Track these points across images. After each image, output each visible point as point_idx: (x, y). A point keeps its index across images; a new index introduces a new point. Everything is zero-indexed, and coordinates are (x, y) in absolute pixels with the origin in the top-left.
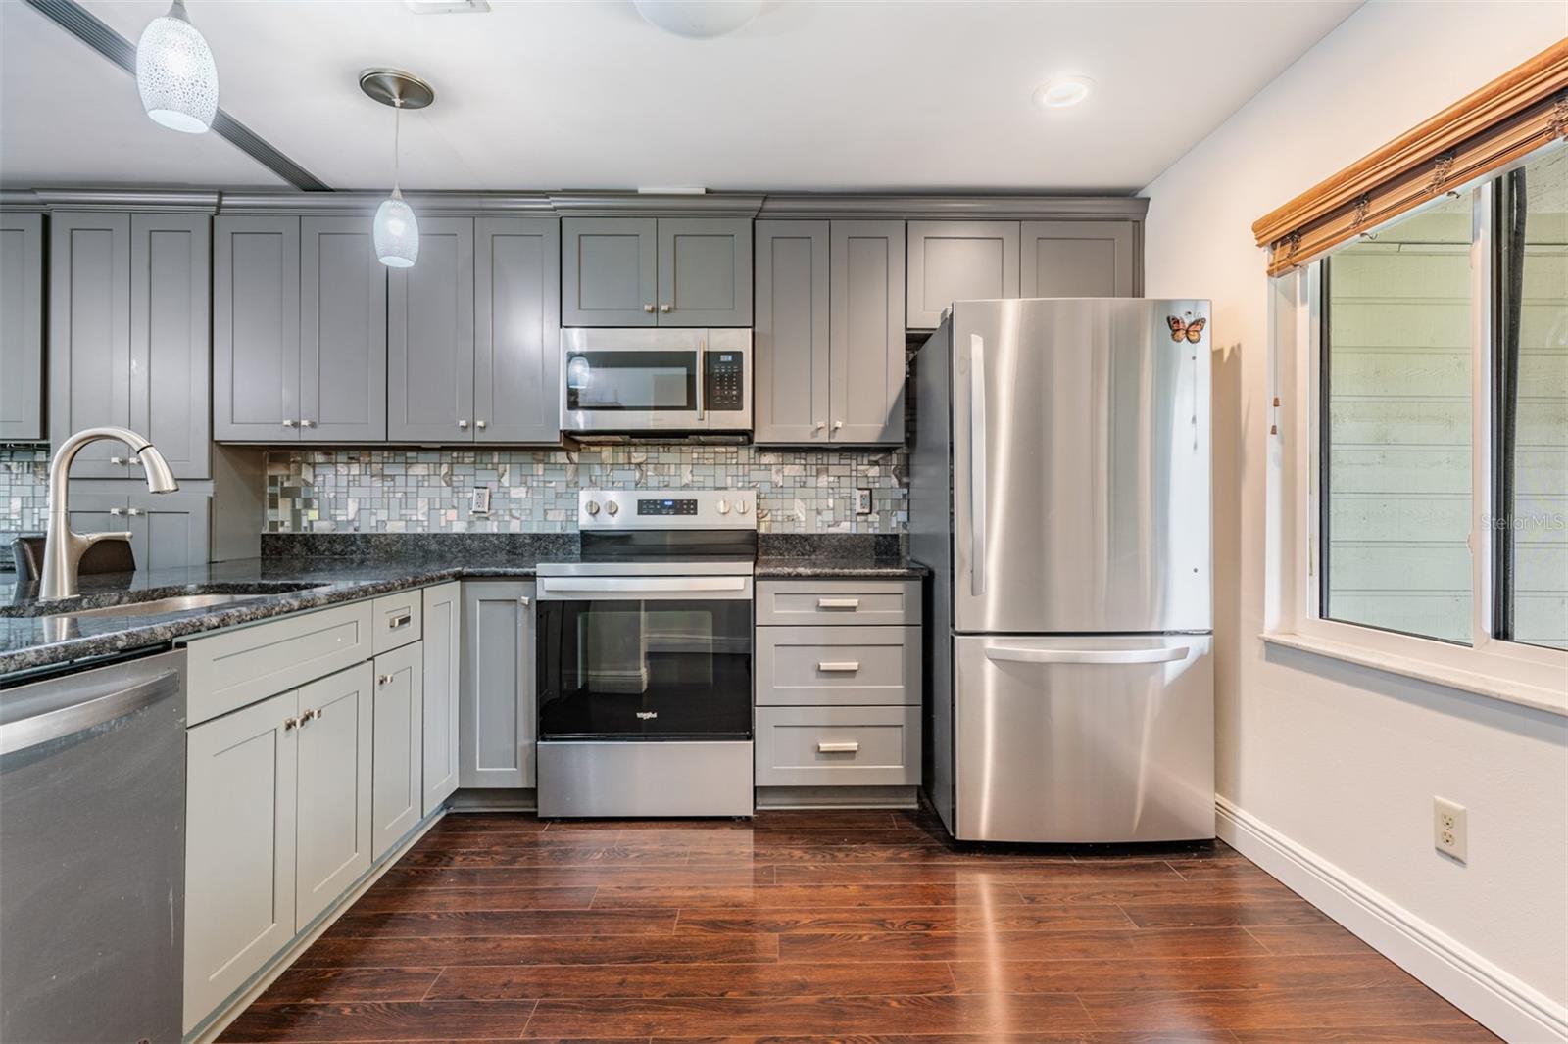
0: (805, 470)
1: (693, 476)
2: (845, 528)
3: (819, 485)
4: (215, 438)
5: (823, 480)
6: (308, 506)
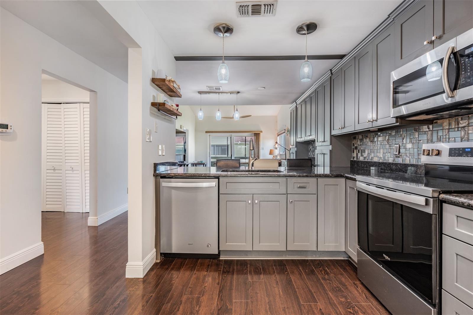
4: (332, 134)
6: (359, 152)
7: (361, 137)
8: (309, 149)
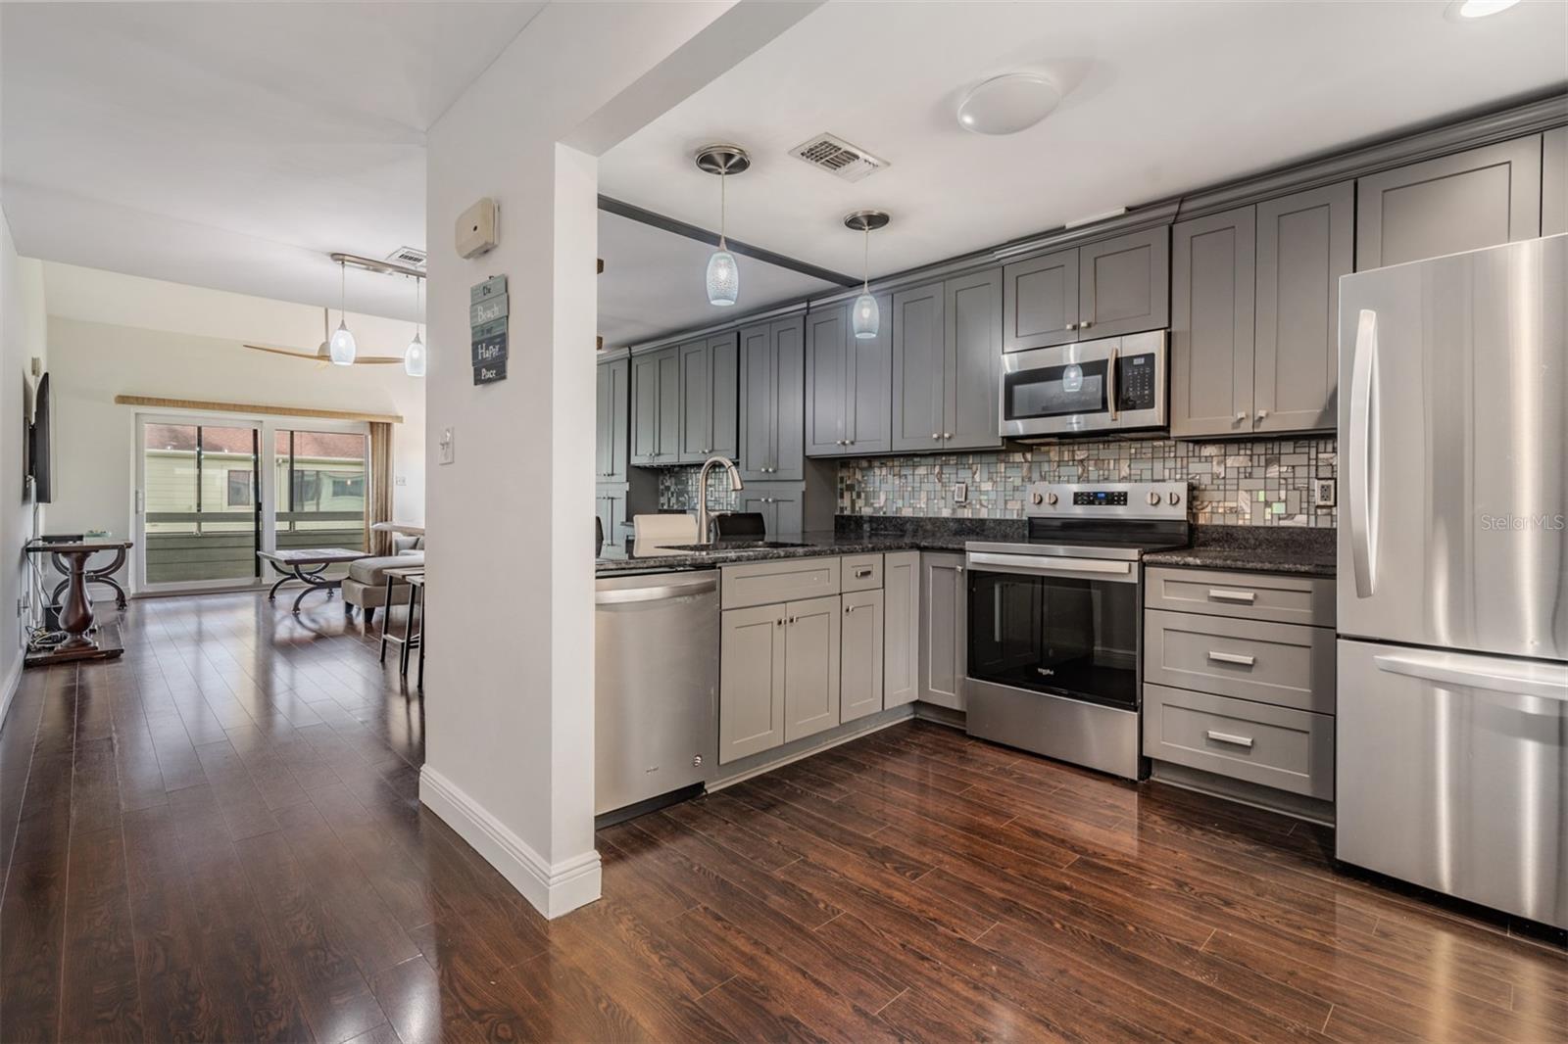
0: (1251, 460)
1: (1130, 469)
2: (1301, 520)
3: (1268, 476)
4: (807, 454)
5: (1274, 471)
6: (859, 496)
7: (865, 464)
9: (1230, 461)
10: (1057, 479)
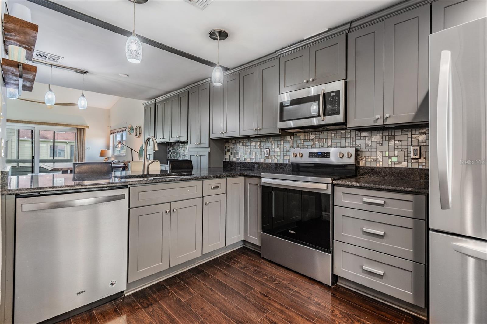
0: (382, 138)
1: (332, 143)
3: (390, 145)
4: (210, 138)
5: (392, 143)
6: (232, 154)
7: (233, 141)
8: (168, 151)
9: (373, 139)
10: (303, 147)
